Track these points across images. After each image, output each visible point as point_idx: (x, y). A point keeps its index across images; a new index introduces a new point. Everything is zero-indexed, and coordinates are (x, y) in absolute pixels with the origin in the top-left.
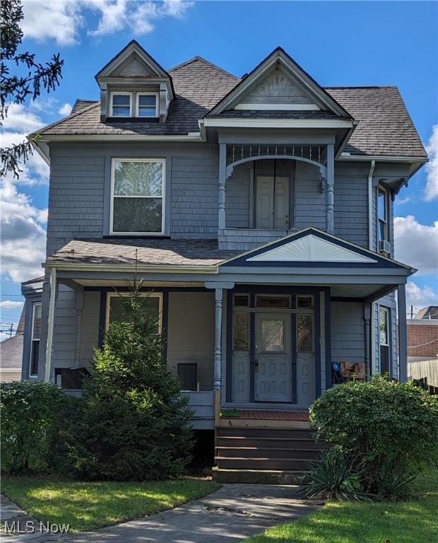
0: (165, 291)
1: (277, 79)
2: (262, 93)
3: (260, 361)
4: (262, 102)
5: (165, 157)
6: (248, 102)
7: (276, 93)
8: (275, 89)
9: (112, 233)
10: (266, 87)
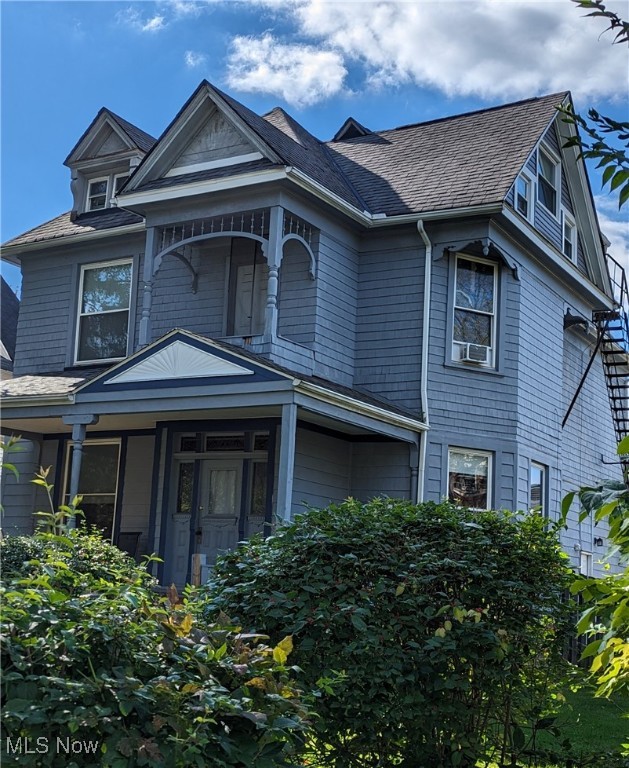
0: (124, 434)
1: (217, 124)
2: (198, 149)
3: (205, 529)
4: (196, 162)
5: (132, 256)
6: (182, 164)
7: (214, 146)
8: (212, 140)
9: (76, 363)
10: (203, 140)
